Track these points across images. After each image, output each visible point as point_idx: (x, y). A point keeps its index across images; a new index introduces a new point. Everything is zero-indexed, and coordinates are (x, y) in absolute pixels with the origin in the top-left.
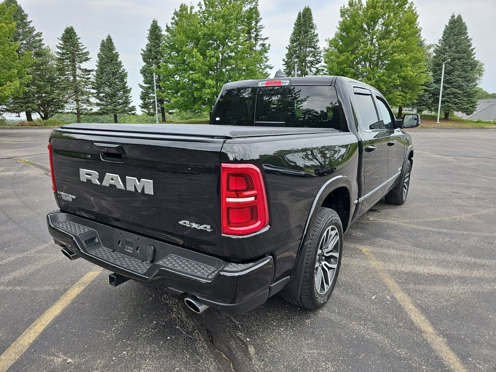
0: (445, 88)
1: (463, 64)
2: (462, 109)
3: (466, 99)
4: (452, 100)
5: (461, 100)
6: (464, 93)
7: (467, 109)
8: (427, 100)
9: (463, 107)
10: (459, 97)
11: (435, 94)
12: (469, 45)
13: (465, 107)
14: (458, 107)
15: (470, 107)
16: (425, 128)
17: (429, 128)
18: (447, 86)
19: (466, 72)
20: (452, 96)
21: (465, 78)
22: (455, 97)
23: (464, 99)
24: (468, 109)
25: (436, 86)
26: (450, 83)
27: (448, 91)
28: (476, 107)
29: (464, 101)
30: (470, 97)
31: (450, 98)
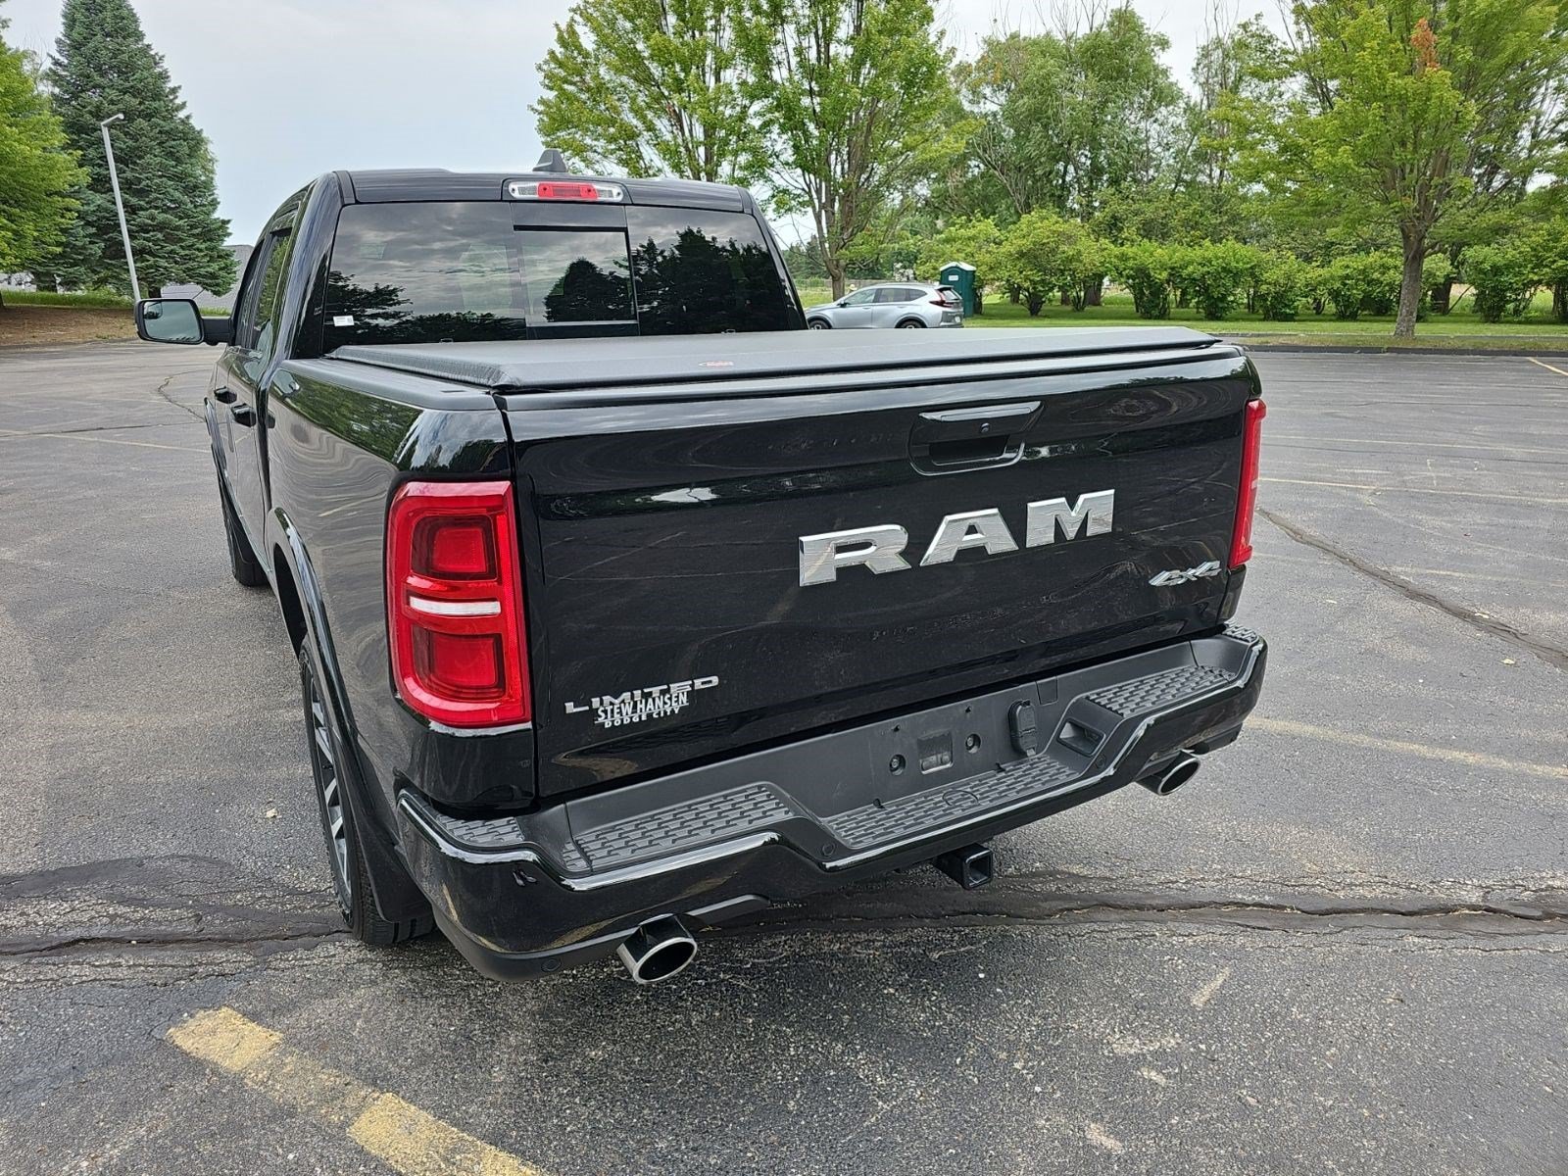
0: (131, 210)
1: (160, 132)
2: (200, 275)
3: (203, 246)
4: (163, 247)
5: (190, 247)
6: (192, 227)
7: (213, 276)
8: (84, 247)
9: (203, 271)
10: (181, 240)
11: (105, 226)
12: (161, 74)
13: (209, 269)
14: (189, 269)
15: (220, 269)
16: (114, 341)
17: (125, 341)
18: (134, 201)
19: (179, 161)
20: (160, 236)
21: (181, 180)
22: (168, 239)
23: (198, 246)
24: (216, 278)
25: (99, 199)
26: (141, 193)
27: (143, 217)
28: (235, 269)
29: (200, 250)
30: (211, 240)
31: (155, 243)
